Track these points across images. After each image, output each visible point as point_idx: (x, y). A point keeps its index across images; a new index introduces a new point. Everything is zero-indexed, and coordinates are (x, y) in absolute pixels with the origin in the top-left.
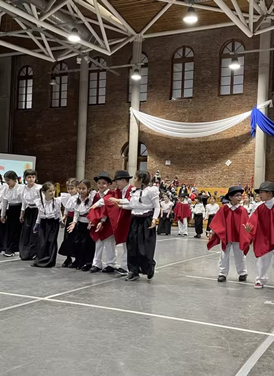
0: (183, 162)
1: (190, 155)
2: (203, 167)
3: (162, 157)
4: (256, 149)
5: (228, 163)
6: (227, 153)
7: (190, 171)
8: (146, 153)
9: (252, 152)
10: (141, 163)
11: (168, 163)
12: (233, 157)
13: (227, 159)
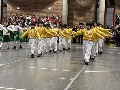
0: (26, 8)
1: (30, 4)
2: (37, 11)
3: (15, 5)
4: (63, 2)
5: (50, 9)
7: (30, 12)
8: (6, 2)
9: (61, 3)
10: (4, 8)
11: (18, 8)
12: (52, 6)
13: (49, 7)
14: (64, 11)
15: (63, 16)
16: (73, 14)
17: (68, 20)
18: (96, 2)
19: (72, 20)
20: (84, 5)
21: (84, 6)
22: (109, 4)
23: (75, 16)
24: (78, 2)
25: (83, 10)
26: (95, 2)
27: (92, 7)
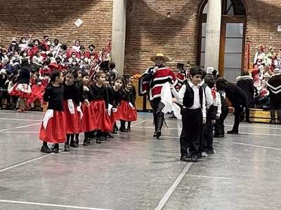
0: (17, 19)
1: (27, 10)
2: (45, 28)
4: (114, 6)
5: (79, 22)
6: (77, 10)
7: (26, 32)
9: (108, 10)
12: (84, 15)
13: (77, 17)
14: (117, 30)
15: (113, 42)
16: (139, 39)
17: (126, 53)
18: (199, 6)
19: (137, 52)
20: (169, 14)
21: (169, 16)
22: (231, 12)
23: (145, 42)
24: (153, 6)
25: (166, 29)
26: (196, 7)
27: (187, 20)
